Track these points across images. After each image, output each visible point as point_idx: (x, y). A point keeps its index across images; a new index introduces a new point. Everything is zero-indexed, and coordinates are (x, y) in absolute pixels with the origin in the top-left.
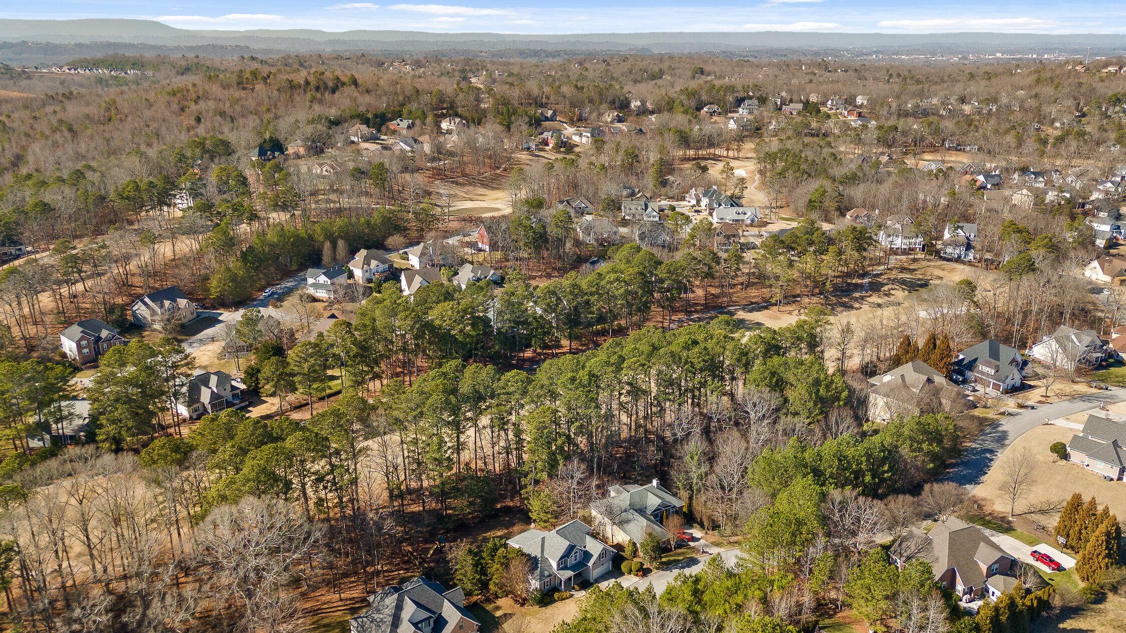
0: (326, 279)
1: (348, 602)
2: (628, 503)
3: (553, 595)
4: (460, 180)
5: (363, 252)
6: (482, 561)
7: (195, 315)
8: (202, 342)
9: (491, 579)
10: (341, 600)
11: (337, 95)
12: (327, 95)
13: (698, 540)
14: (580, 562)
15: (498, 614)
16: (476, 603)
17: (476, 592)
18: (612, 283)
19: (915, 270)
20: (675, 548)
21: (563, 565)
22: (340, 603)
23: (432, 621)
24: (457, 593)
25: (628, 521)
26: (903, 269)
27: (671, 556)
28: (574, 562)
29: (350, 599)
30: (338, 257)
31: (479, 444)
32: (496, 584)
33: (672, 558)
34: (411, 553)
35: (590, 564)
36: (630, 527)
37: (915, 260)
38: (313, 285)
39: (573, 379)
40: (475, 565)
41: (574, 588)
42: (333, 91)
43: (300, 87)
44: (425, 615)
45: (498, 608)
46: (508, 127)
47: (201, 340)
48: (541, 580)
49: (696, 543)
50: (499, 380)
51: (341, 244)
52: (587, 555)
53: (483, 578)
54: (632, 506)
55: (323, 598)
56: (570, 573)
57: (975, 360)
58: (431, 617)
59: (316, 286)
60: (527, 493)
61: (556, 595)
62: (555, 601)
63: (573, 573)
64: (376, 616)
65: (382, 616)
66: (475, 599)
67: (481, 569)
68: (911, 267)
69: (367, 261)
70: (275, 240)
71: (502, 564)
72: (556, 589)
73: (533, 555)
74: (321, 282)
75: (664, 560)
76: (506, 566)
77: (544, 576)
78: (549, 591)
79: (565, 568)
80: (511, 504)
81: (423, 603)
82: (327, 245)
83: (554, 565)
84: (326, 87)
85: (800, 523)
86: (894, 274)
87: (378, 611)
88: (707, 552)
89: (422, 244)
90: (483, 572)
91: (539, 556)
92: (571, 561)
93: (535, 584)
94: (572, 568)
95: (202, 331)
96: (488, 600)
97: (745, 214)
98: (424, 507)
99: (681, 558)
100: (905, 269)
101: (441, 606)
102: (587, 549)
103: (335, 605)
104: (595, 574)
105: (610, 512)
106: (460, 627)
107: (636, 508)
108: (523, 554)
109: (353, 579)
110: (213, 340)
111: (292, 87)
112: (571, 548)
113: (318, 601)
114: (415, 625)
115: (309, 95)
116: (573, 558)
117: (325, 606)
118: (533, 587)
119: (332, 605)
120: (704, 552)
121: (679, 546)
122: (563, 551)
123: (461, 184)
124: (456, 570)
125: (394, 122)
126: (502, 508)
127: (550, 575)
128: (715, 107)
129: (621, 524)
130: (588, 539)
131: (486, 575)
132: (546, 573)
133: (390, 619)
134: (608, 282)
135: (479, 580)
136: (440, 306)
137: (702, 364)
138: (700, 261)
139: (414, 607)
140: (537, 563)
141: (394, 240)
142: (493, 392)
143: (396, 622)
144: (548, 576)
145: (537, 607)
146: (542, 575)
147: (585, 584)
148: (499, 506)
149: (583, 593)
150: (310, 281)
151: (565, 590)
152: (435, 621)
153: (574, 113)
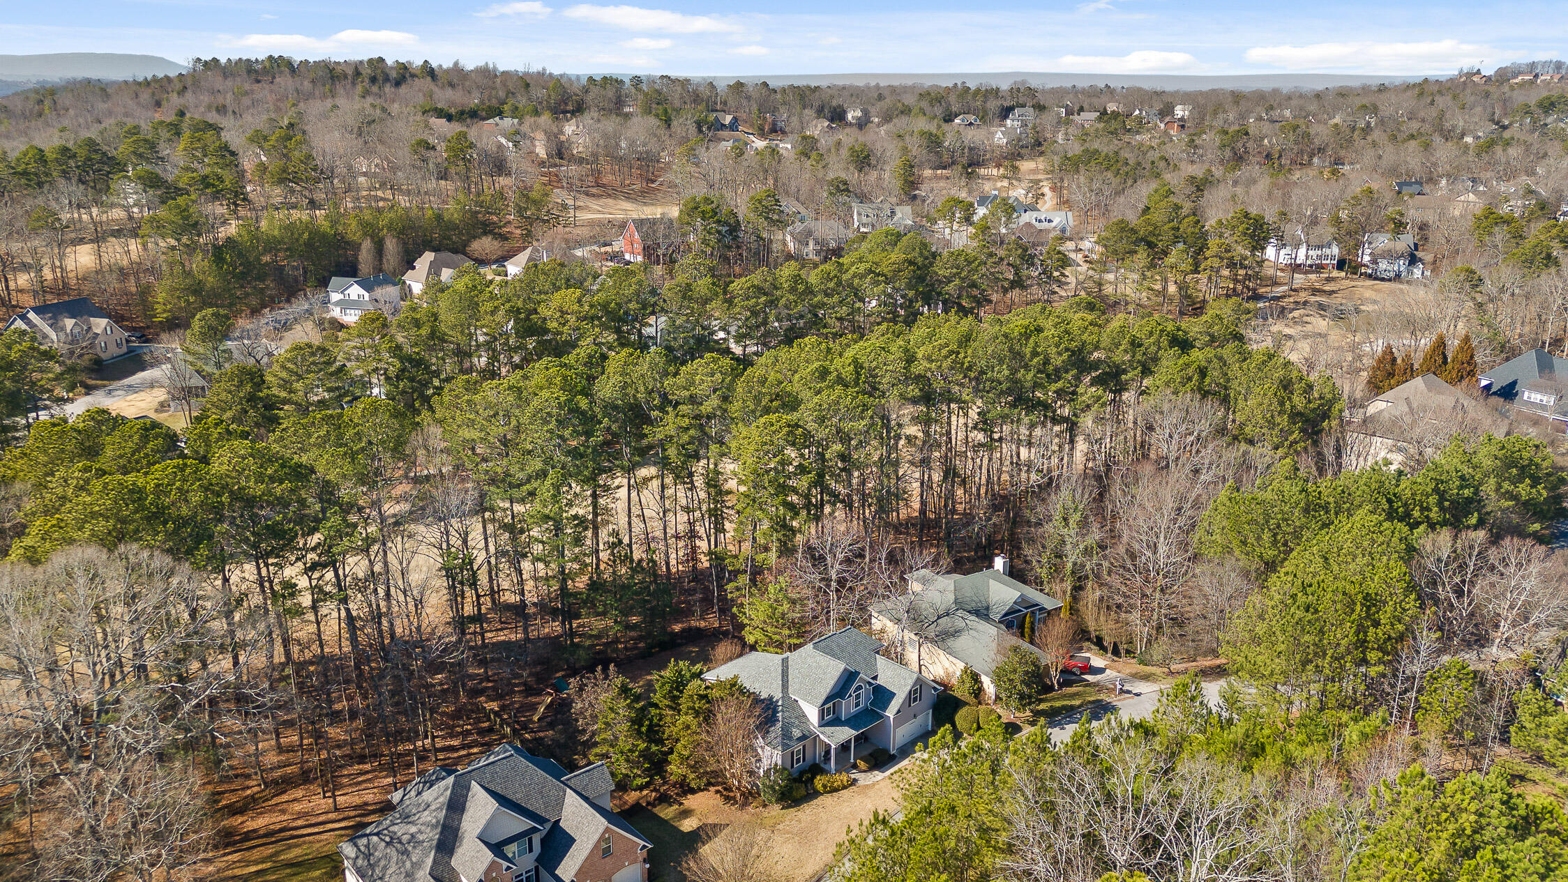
0: (362, 292)
1: (352, 813)
2: (951, 598)
3: (812, 780)
4: (594, 191)
5: (429, 256)
6: (653, 711)
7: (124, 349)
8: (131, 389)
9: (671, 751)
10: (336, 810)
11: (403, 89)
12: (388, 89)
13: (1101, 671)
14: (866, 710)
15: (688, 825)
16: (636, 807)
17: (639, 781)
18: (862, 277)
19: (1333, 292)
20: (1061, 686)
21: (831, 717)
22: (332, 816)
23: (537, 839)
24: (598, 777)
25: (956, 633)
26: (1315, 291)
27: (1053, 699)
28: (853, 710)
29: (356, 807)
30: (385, 266)
31: (636, 510)
32: (684, 759)
33: (1058, 704)
34: (497, 714)
35: (890, 713)
36: (961, 643)
37: (1329, 280)
38: (338, 303)
39: (823, 373)
40: (637, 722)
41: (855, 766)
42: (398, 84)
43: (346, 76)
44: (520, 824)
45: (686, 813)
46: (668, 123)
47: (130, 386)
48: (785, 747)
49: (1099, 677)
50: (676, 374)
51: (391, 245)
52: (882, 696)
53: (654, 748)
54: (959, 604)
55: (297, 807)
56: (845, 733)
57: (1514, 383)
58: (534, 830)
59: (346, 305)
60: (738, 589)
61: (819, 782)
62: (816, 794)
63: (855, 733)
64: (399, 829)
65: (413, 829)
66: (632, 797)
67: (650, 727)
68: (1327, 288)
69: (435, 269)
70: (276, 233)
71: (697, 714)
72: (817, 769)
73: (764, 695)
74: (354, 297)
75: (1042, 706)
76: (707, 716)
77: (790, 738)
78: (802, 773)
79: (837, 722)
80: (703, 624)
81: (517, 797)
82: (367, 245)
83: (812, 714)
84: (387, 79)
85: (1371, 602)
86: (1303, 296)
87: (406, 818)
88: (1129, 692)
89: (530, 249)
90: (654, 734)
91: (778, 695)
92: (848, 707)
93: (770, 756)
94: (852, 722)
95: (133, 373)
96: (664, 799)
97: (1050, 221)
98: (526, 631)
99: (1077, 702)
100: (1319, 291)
101: (560, 803)
102: (880, 682)
103: (321, 819)
104: (899, 735)
105: (916, 619)
106: (604, 850)
107: (969, 608)
108: (742, 691)
109: (368, 767)
110: (152, 385)
111: (332, 78)
112: (849, 678)
113: (283, 812)
114: (497, 848)
115: (359, 88)
116: (853, 701)
117: (300, 823)
118: (765, 763)
119: (314, 820)
120: (1122, 691)
121: (1065, 683)
122: (832, 683)
123: (594, 196)
124: (594, 734)
125: (491, 121)
126: (683, 630)
127: (804, 737)
128: (972, 118)
129: (943, 639)
130: (881, 661)
131: (660, 742)
132: (797, 733)
133: (434, 835)
134: (854, 276)
135: (646, 755)
136: (557, 295)
137: (1065, 356)
138: (1001, 259)
139: (492, 804)
140: (775, 712)
141: (484, 245)
142: (664, 397)
143: (448, 841)
144: (800, 739)
145: (775, 809)
146: (786, 735)
147: (880, 759)
148: (677, 628)
149: (878, 776)
150: (335, 297)
151: (838, 771)
152: (543, 841)
153: (765, 118)
